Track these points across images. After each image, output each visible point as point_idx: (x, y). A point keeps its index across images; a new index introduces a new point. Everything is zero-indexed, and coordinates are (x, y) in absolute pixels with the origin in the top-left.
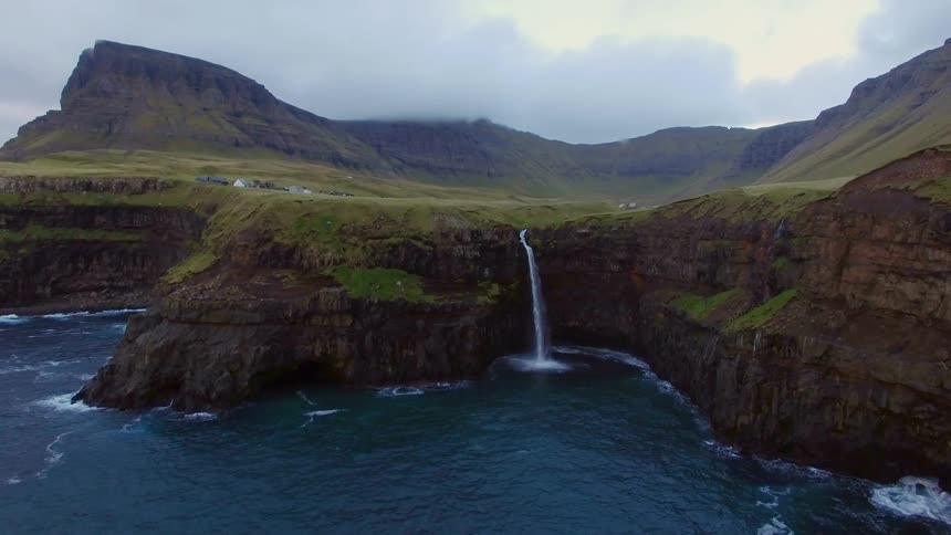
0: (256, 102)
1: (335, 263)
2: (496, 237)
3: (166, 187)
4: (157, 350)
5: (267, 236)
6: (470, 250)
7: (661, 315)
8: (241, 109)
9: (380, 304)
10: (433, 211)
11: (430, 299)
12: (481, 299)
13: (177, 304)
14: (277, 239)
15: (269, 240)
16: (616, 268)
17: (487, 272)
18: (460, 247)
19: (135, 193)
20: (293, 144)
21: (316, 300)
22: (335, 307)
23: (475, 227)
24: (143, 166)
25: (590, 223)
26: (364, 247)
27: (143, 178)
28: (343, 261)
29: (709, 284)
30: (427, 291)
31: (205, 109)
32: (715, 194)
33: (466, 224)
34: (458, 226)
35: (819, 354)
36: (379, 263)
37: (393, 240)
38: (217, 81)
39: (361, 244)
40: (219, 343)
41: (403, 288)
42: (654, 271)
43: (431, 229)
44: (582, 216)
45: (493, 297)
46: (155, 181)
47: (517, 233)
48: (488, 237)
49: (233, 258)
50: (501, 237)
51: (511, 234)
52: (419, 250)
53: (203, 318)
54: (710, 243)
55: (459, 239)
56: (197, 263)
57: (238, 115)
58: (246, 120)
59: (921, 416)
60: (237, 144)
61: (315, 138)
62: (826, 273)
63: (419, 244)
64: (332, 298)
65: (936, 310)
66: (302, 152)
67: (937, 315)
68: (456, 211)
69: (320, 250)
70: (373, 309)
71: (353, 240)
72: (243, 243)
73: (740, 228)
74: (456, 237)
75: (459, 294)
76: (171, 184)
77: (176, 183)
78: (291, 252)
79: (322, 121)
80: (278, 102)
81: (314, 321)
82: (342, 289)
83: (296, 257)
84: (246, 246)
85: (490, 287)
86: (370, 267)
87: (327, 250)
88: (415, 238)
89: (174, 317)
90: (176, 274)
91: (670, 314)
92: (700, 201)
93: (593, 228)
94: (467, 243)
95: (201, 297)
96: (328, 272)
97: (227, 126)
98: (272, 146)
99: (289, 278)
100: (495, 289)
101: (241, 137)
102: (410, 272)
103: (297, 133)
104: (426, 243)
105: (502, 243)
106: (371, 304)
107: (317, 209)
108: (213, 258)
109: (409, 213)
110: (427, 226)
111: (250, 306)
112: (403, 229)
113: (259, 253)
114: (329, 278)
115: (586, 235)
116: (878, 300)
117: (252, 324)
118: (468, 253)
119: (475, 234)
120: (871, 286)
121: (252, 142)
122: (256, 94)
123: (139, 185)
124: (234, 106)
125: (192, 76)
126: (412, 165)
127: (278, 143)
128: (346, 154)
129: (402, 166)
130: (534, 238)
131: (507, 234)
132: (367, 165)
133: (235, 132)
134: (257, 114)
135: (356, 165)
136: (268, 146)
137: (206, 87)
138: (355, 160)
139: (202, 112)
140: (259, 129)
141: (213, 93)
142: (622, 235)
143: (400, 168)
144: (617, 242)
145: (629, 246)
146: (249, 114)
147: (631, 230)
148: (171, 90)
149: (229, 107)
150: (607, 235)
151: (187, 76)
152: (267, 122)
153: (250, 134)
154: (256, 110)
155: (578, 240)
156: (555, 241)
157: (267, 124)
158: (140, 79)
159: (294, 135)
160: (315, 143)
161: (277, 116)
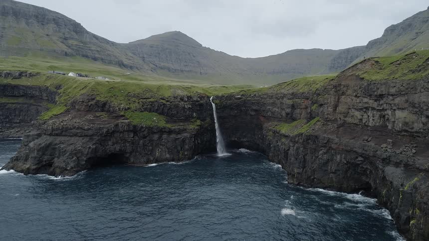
0: (76, 32)
1: (126, 110)
2: (199, 99)
3: (31, 75)
4: (41, 148)
5: (93, 97)
6: (187, 105)
7: (271, 133)
8: (68, 36)
9: (146, 128)
10: (170, 87)
11: (169, 126)
12: (192, 127)
13: (51, 127)
14: (98, 98)
15: (94, 99)
16: (253, 113)
17: (195, 114)
18: (183, 103)
19: (15, 78)
20: (97, 55)
21: (117, 125)
22: (125, 129)
23: (189, 95)
24: (15, 65)
25: (241, 93)
26: (139, 103)
27: (19, 71)
28: (129, 108)
29: (291, 118)
30: (167, 122)
31: (47, 35)
32: (296, 79)
33: (185, 93)
34: (181, 94)
35: (325, 142)
36: (146, 110)
37: (152, 100)
38: (54, 20)
39: (137, 101)
40: (72, 144)
41: (157, 120)
42: (269, 113)
43: (169, 95)
44: (238, 90)
45: (197, 125)
46: (26, 72)
47: (209, 97)
48: (195, 99)
49: (77, 107)
50: (201, 100)
51: (206, 98)
52: (164, 104)
53: (64, 133)
54: (291, 100)
55: (182, 99)
56: (57, 110)
57: (66, 39)
58: (70, 42)
59: (359, 163)
60: (66, 54)
61: (109, 52)
62: (330, 109)
63: (164, 101)
64: (124, 124)
65: (366, 122)
66: (102, 59)
67: (366, 124)
68: (180, 87)
69: (118, 103)
70: (143, 130)
71: (134, 99)
72: (81, 100)
73: (303, 93)
74: (181, 99)
75: (181, 124)
76: (35, 74)
77: (38, 74)
78: (105, 104)
79: (113, 44)
80: (88, 32)
81: (115, 135)
82: (128, 121)
83: (107, 107)
84: (83, 102)
85: (196, 121)
86: (141, 112)
87: (122, 104)
88: (161, 99)
89: (49, 133)
90: (46, 116)
91: (275, 132)
92: (289, 82)
93: (242, 95)
94: (186, 102)
95: (62, 124)
96: (122, 113)
97: (61, 44)
98: (87, 56)
99: (104, 116)
100: (199, 122)
101: (69, 51)
102: (160, 114)
104: (167, 101)
105: (202, 102)
106: (142, 127)
107: (116, 86)
108: (65, 108)
109: (159, 88)
110: (167, 94)
111: (86, 128)
112: (156, 95)
113: (90, 105)
114: (123, 116)
115: (240, 98)
116: (349, 120)
117: (87, 136)
118: (186, 106)
119: (189, 98)
120: (346, 114)
122: (77, 28)
123: (17, 74)
124: (64, 34)
125: (40, 17)
126: (162, 68)
127: (89, 54)
128: (126, 62)
129: (156, 68)
130: (216, 100)
131: (204, 98)
132: (137, 68)
133: (64, 48)
134: (77, 39)
135: (131, 68)
136: (83, 56)
137: (47, 23)
138: (131, 65)
139: (46, 36)
140: (78, 47)
141: (52, 26)
142: (256, 98)
143: (155, 70)
144: (253, 102)
145: (258, 103)
146: (72, 38)
147: (260, 96)
148: (27, 24)
149: (61, 35)
150: (249, 99)
151: (37, 17)
152: (82, 43)
153: (73, 49)
154: (76, 37)
155: (236, 101)
156: (226, 101)
157: (82, 44)
158: (10, 17)
159: (98, 51)
160: (109, 55)
161: (88, 40)
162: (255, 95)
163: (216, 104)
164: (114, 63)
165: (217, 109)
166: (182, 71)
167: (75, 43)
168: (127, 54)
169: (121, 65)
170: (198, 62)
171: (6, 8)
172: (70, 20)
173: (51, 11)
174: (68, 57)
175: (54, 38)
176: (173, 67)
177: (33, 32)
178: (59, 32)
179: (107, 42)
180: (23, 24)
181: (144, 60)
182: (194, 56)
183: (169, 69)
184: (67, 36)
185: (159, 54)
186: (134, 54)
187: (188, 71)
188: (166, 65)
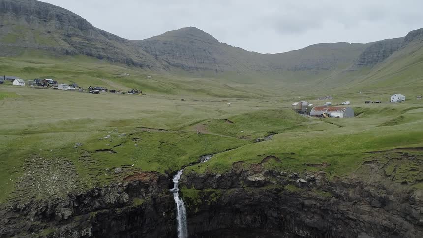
0: (81, 29)
20: (102, 54)
25: (266, 167)
31: (49, 32)
38: (57, 16)
57: (69, 36)
58: (74, 39)
60: (67, 53)
61: (116, 50)
66: (108, 58)
79: (124, 41)
80: (94, 29)
93: (270, 173)
97: (62, 43)
98: (90, 55)
101: (71, 49)
103: (104, 47)
105: (138, 203)
115: (259, 184)
121: (77, 52)
122: (82, 24)
124: (67, 31)
125: (42, 13)
126: (175, 66)
127: (93, 52)
128: (136, 60)
129: (169, 66)
130: (189, 187)
131: (147, 187)
132: (148, 66)
133: (67, 46)
134: (81, 36)
135: (141, 66)
136: (87, 54)
137: (50, 19)
138: (141, 63)
139: (47, 33)
140: (81, 44)
141: (54, 23)
142: (314, 193)
143: (168, 68)
144: (307, 202)
145: (326, 211)
146: (77, 36)
147: (329, 187)
148: (28, 21)
149: (64, 32)
150: (289, 188)
151: (38, 13)
152: (87, 40)
153: (76, 47)
154: (81, 34)
155: (250, 190)
156: (218, 192)
157: (86, 42)
158: (9, 14)
159: (103, 48)
160: (116, 53)
161: (93, 37)
162: (313, 180)
163: (188, 201)
164: (121, 61)
165: (190, 215)
166: (197, 69)
167: (80, 40)
168: (138, 52)
169: (130, 63)
170: (214, 59)
171: (5, 4)
172: (75, 16)
173: (55, 7)
174: (69, 56)
175: (56, 36)
176: (187, 65)
177: (33, 30)
178: (62, 28)
179: (116, 38)
180: (23, 21)
181: (156, 58)
182: (209, 53)
183: (183, 67)
184: (71, 32)
185: (173, 51)
186: (147, 51)
187: (203, 68)
188: (179, 62)
